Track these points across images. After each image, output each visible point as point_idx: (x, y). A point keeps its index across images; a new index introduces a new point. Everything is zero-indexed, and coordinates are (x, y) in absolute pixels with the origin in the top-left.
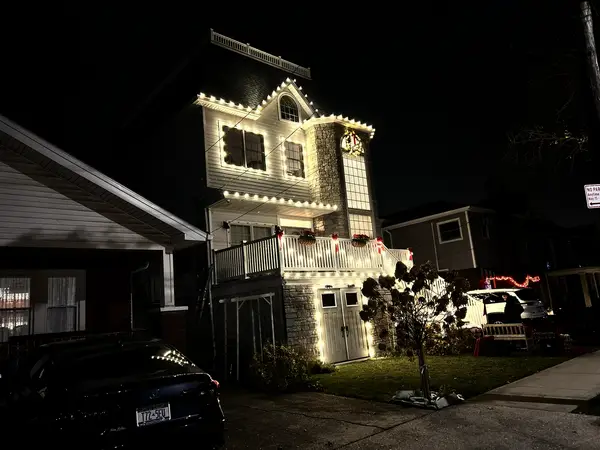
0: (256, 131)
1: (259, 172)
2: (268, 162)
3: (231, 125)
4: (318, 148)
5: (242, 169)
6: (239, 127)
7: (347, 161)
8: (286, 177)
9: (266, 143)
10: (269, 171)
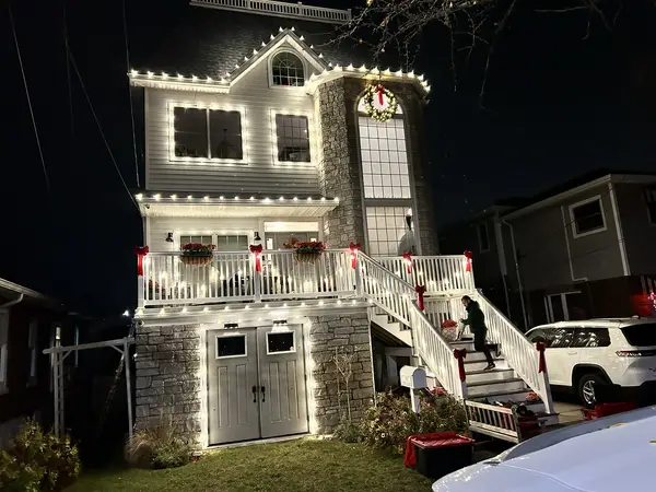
0: (228, 107)
1: (230, 163)
2: (246, 147)
3: (186, 105)
4: (323, 117)
5: (201, 161)
6: (200, 105)
7: (366, 130)
8: (276, 164)
9: (245, 122)
10: (247, 160)
